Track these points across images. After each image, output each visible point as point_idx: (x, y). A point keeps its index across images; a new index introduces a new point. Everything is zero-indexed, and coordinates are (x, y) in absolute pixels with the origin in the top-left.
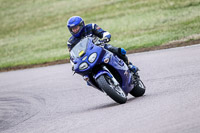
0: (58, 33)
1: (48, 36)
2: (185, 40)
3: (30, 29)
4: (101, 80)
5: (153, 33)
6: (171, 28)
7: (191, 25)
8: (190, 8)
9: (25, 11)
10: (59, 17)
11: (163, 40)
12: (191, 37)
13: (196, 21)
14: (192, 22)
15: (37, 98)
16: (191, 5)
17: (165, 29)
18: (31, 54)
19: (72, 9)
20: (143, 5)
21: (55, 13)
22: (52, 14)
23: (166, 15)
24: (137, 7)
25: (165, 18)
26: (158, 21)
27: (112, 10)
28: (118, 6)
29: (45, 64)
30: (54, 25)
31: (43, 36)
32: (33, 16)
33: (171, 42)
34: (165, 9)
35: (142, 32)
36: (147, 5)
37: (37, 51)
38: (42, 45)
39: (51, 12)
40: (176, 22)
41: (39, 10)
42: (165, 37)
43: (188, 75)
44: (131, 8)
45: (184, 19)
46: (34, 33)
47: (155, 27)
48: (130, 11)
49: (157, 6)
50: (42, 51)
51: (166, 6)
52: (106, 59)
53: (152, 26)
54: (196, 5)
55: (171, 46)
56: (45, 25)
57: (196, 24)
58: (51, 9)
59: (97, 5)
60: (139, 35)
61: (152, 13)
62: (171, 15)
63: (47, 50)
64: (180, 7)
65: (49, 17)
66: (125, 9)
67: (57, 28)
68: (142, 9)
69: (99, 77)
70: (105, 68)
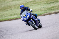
0: (12, 11)
1: (9, 12)
2: (49, 13)
3: (4, 10)
4: (30, 23)
5: (40, 11)
6: (45, 10)
7: (51, 9)
8: (51, 4)
9: (2, 5)
10: (12, 6)
11: (43, 13)
12: (51, 12)
13: (52, 7)
14: (51, 8)
15: (5, 30)
16: (51, 3)
17: (43, 10)
18: (4, 17)
19: (16, 4)
20: (37, 3)
21: (11, 5)
22: (10, 6)
23: (44, 6)
24: (35, 3)
25: (44, 7)
26: (41, 8)
27: (28, 4)
28: (29, 3)
29: (8, 20)
30: (10, 9)
31: (7, 12)
32: (4, 6)
33: (45, 14)
34: (43, 4)
35: (37, 11)
36: (38, 3)
37: (6, 16)
38: (7, 15)
39: (10, 5)
40: (47, 8)
41: (6, 4)
42: (43, 12)
43: (50, 23)
44: (33, 4)
45: (49, 7)
46: (5, 11)
47: (40, 9)
48: (33, 5)
49: (41, 3)
50: (7, 16)
51: (44, 3)
52: (32, 17)
53: (39, 9)
54: (52, 3)
55: (45, 15)
56: (8, 9)
57: (52, 8)
58: (10, 4)
59: (23, 3)
60: (36, 12)
61: (39, 5)
62: (45, 6)
63: (8, 16)
64: (48, 3)
65: (9, 6)
66: (31, 4)
67: (11, 10)
68: (37, 4)
69: (30, 22)
70: (31, 19)
